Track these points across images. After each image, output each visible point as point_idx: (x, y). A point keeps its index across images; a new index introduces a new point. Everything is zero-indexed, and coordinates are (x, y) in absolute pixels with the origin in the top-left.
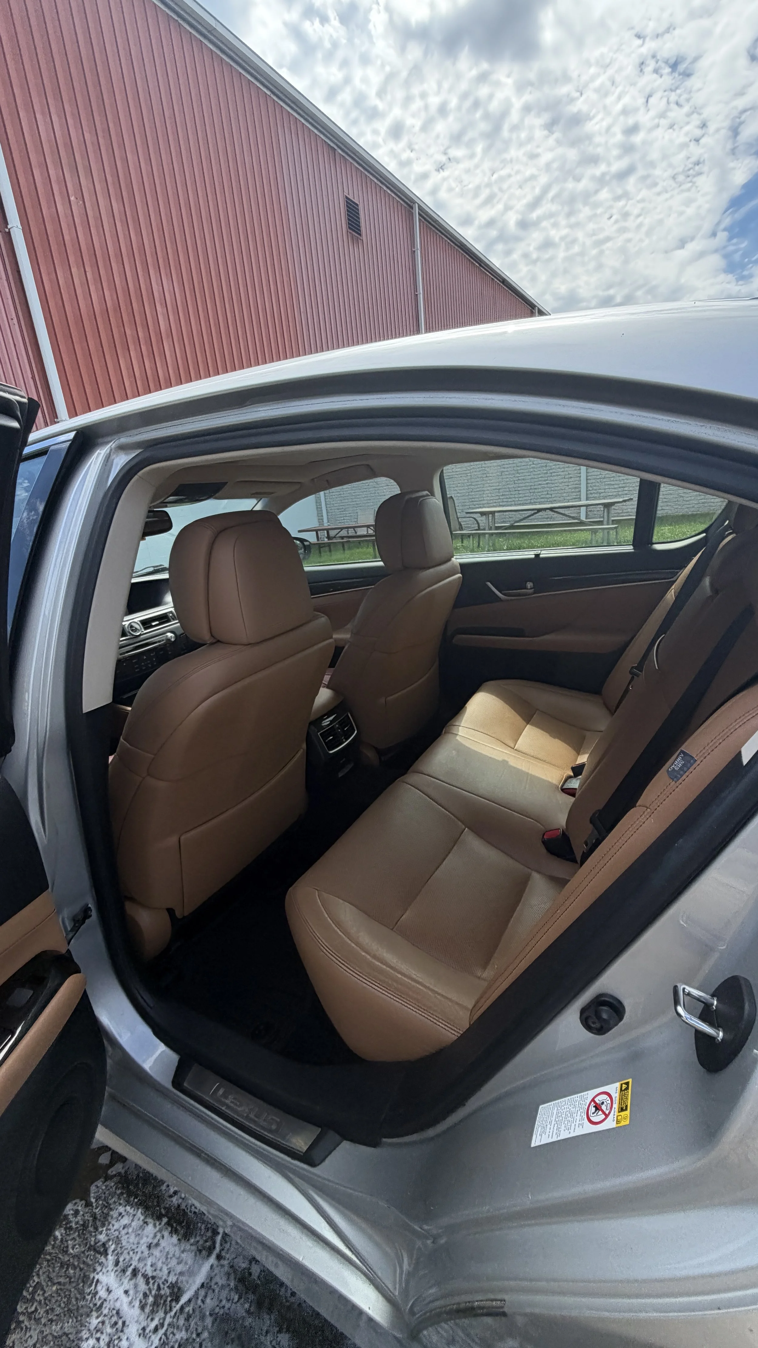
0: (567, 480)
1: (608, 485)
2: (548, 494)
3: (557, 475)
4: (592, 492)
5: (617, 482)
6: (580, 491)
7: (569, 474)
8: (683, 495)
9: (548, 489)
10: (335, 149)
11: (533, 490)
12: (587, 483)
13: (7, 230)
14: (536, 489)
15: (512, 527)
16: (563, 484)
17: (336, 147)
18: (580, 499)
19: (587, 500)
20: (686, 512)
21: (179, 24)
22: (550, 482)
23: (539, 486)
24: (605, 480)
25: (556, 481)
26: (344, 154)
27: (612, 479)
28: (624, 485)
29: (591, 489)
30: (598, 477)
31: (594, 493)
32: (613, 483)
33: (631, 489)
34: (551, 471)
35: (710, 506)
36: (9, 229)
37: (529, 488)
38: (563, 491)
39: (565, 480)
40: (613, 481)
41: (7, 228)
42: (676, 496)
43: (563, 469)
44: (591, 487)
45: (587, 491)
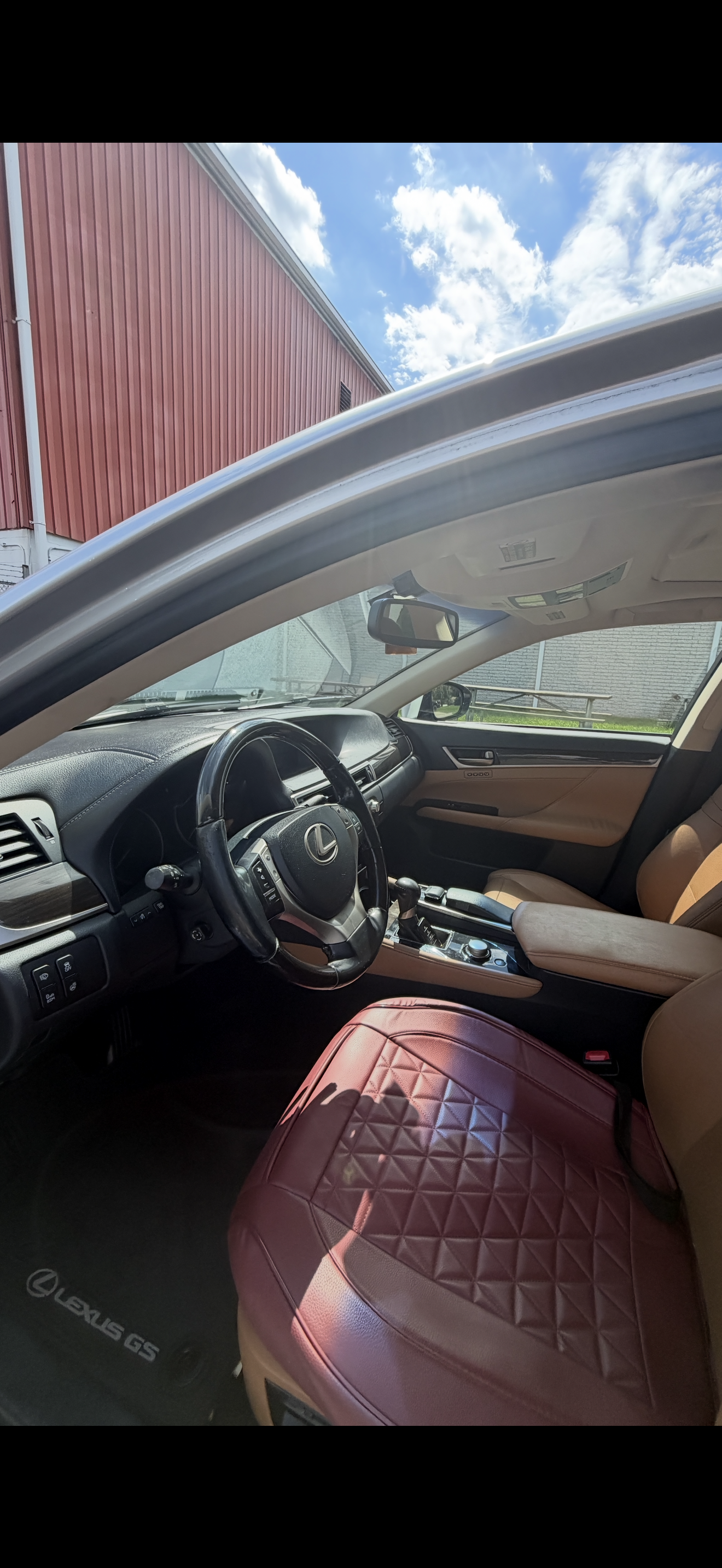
0: (524, 670)
1: (561, 680)
2: (504, 680)
3: (515, 665)
4: (545, 684)
5: (569, 679)
6: (535, 682)
7: (526, 665)
8: (626, 699)
9: (505, 676)
10: (337, 340)
11: (491, 675)
12: (542, 676)
13: (14, 322)
14: (494, 674)
15: (492, 706)
16: (519, 673)
17: (339, 338)
18: (534, 689)
19: (540, 690)
20: (629, 716)
21: (218, 190)
22: (507, 669)
23: (497, 672)
24: (558, 676)
25: (513, 670)
26: (344, 346)
27: (565, 675)
28: (575, 683)
29: (544, 681)
30: (552, 672)
31: (547, 686)
32: (565, 679)
33: (581, 687)
34: (510, 660)
35: (650, 713)
36: (17, 322)
37: (488, 672)
38: (518, 679)
39: (522, 670)
40: (566, 677)
41: (15, 320)
42: (621, 700)
43: (521, 660)
44: (545, 679)
45: (541, 683)
